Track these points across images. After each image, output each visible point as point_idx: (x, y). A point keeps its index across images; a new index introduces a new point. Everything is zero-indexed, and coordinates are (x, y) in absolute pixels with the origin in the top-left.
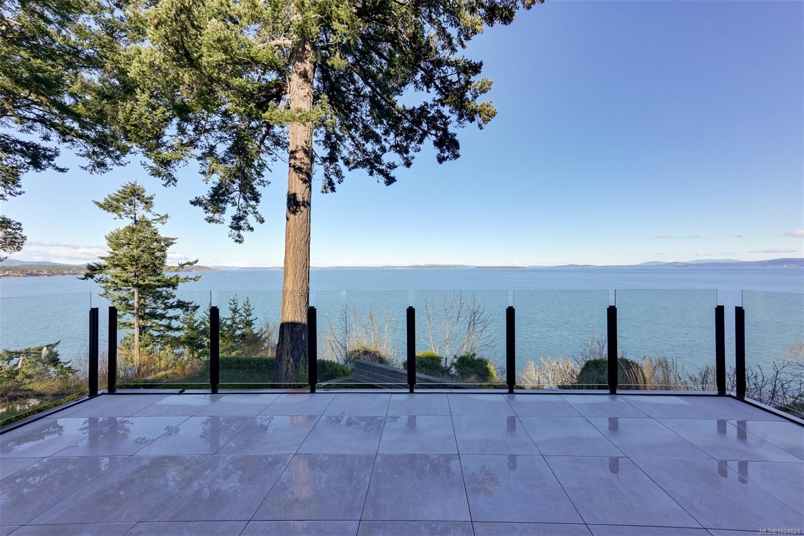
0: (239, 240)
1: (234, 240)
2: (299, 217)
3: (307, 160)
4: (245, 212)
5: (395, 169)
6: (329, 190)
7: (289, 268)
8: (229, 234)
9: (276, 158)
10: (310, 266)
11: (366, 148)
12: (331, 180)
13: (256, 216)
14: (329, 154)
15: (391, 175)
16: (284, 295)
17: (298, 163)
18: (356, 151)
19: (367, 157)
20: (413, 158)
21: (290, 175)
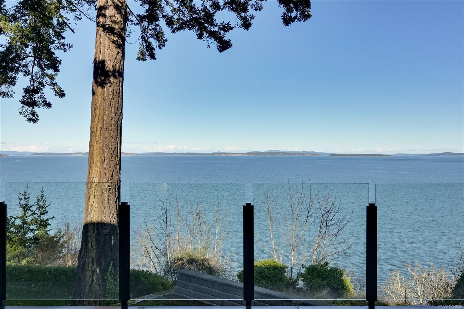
0: (34, 119)
1: (26, 119)
2: (109, 89)
3: (118, 18)
4: (40, 83)
5: (231, 31)
6: (147, 57)
7: (95, 154)
8: (19, 111)
9: (80, 15)
10: (122, 151)
11: (194, 5)
12: (150, 44)
13: (54, 88)
14: (147, 11)
15: (226, 38)
16: (89, 188)
17: (108, 22)
18: (181, 8)
19: (196, 15)
20: (252, 17)
21: (98, 38)
